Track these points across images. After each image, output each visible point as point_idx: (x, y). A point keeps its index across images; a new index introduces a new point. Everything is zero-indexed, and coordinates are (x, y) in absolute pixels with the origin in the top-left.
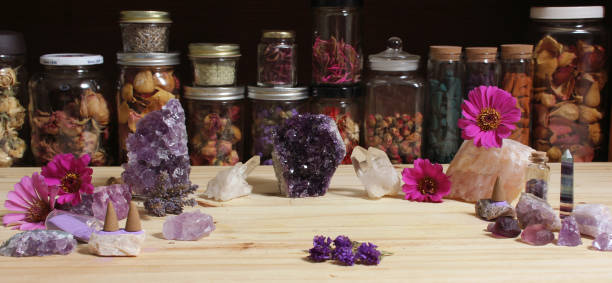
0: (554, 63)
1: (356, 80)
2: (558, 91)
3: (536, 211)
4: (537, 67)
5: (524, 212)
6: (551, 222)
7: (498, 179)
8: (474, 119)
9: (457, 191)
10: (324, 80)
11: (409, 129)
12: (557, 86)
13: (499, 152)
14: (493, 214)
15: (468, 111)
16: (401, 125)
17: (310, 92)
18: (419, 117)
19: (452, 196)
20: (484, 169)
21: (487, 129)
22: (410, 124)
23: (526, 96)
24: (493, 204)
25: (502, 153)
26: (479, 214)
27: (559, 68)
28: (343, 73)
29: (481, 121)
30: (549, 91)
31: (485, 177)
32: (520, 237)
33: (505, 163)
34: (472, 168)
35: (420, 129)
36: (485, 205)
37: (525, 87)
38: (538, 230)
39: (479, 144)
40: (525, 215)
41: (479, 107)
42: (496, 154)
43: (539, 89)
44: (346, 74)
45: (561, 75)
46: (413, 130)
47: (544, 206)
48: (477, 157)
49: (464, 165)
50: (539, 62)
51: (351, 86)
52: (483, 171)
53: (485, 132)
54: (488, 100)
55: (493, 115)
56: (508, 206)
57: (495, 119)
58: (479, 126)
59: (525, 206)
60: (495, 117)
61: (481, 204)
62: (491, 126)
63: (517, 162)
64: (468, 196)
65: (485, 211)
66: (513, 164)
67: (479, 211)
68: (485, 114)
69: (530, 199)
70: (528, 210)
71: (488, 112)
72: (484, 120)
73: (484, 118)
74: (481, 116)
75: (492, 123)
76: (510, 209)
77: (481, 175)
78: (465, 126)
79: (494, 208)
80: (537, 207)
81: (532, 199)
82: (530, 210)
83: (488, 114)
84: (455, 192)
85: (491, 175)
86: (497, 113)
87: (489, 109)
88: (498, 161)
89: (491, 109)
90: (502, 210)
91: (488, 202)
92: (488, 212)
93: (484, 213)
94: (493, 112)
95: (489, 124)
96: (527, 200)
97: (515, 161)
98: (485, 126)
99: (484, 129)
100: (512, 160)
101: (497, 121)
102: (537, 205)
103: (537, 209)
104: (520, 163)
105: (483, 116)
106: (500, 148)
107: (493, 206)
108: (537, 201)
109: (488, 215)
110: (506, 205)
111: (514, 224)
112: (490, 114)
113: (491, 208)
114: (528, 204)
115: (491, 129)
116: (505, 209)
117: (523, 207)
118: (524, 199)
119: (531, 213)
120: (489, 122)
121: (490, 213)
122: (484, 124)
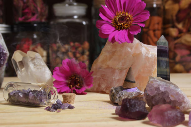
0: (176, 7)
1: (43, 21)
2: (180, 26)
3: (164, 93)
4: (165, 11)
5: (152, 95)
6: (180, 103)
7: (130, 70)
8: (110, 21)
9: (99, 85)
10: (20, 19)
11: (79, 53)
12: (179, 22)
13: (131, 49)
15: (105, 14)
16: (74, 51)
17: (11, 28)
18: (87, 45)
19: (95, 89)
20: (121, 64)
21: (120, 28)
22: (80, 49)
23: (158, 30)
24: (124, 91)
25: (133, 49)
26: (113, 102)
27: (180, 11)
28: (33, 14)
29: (116, 22)
30: (174, 26)
31: (121, 70)
32: (147, 119)
33: (138, 56)
34: (110, 63)
35: (87, 53)
36: (117, 92)
37: (158, 24)
38: (167, 110)
39: (113, 40)
40: (153, 97)
41: (115, 11)
42: (129, 49)
43: (167, 26)
44: (36, 16)
45: (182, 15)
46: (83, 53)
47: (172, 87)
48: (113, 53)
49: (103, 61)
50: (167, 7)
51: (40, 23)
52: (120, 65)
53: (119, 30)
54: (122, 5)
55: (126, 16)
56: (138, 91)
57: (128, 20)
58: (114, 26)
59: (153, 88)
60: (128, 18)
61: (114, 91)
62: (124, 26)
63: (147, 55)
64: (108, 88)
65: (117, 97)
66: (144, 57)
67: (113, 98)
68: (119, 16)
69: (157, 81)
70: (156, 92)
71: (122, 14)
72: (118, 21)
73: (118, 19)
74: (116, 18)
75: (125, 23)
76: (140, 94)
77: (118, 69)
78: (102, 25)
79: (125, 94)
80: (165, 88)
81: (159, 81)
82: (158, 92)
83: (122, 15)
84: (97, 86)
85: (126, 69)
86: (129, 15)
87: (123, 12)
88: (131, 56)
89: (124, 12)
90: (132, 95)
91: (120, 89)
92: (119, 97)
93: (116, 99)
94: (126, 14)
95: (123, 24)
96: (154, 82)
97: (146, 54)
98: (119, 25)
99: (118, 28)
100: (143, 53)
101: (129, 22)
102: (165, 86)
103: (166, 90)
104: (150, 56)
105: (117, 18)
106: (132, 43)
107: (124, 92)
108: (165, 83)
109: (119, 100)
110: (137, 91)
111: (140, 105)
112: (123, 15)
113: (122, 94)
114: (156, 86)
115: (124, 28)
116: (135, 93)
117: (151, 90)
118: (151, 82)
119: (159, 95)
120: (123, 23)
121: (121, 98)
122: (118, 24)
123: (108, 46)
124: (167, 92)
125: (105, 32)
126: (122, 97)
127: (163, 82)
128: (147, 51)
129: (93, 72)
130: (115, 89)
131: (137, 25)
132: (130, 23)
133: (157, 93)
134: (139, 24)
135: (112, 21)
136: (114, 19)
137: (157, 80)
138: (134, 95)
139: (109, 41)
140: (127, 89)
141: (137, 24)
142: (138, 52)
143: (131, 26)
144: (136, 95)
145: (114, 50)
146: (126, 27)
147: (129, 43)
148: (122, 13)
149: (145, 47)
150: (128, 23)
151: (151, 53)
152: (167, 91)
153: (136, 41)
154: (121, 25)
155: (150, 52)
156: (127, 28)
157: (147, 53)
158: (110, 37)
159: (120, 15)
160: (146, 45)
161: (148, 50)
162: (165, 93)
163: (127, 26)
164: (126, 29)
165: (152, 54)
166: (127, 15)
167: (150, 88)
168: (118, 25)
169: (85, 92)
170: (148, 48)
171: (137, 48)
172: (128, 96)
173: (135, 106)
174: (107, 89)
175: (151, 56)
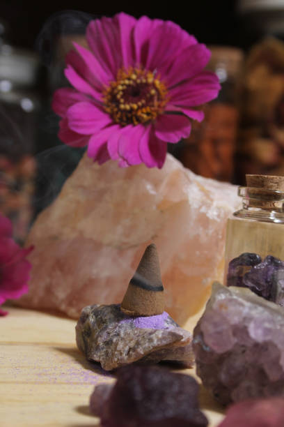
0: (276, 86)
8: (96, 95)
9: (49, 290)
13: (156, 185)
14: (123, 353)
15: (82, 71)
18: (30, 166)
19: (36, 301)
20: (120, 229)
21: (128, 119)
24: (124, 323)
25: (163, 188)
26: (85, 354)
29: (114, 99)
33: (174, 210)
34: (88, 226)
36: (101, 322)
40: (222, 358)
42: (149, 187)
49: (67, 218)
52: (116, 235)
53: (122, 126)
54: (138, 51)
55: (147, 84)
56: (172, 328)
57: (152, 97)
58: (108, 110)
59: (225, 327)
60: (153, 92)
61: (92, 320)
62: (139, 113)
63: (203, 210)
64: (74, 302)
65: (100, 342)
66: (194, 216)
67: (85, 342)
68: (127, 82)
69: (242, 305)
70: (234, 340)
71: (134, 77)
72: (122, 97)
73: (123, 91)
74: (116, 88)
75: (143, 106)
76: (176, 338)
77: (109, 245)
78: (69, 105)
79: (126, 334)
80: (267, 331)
81: (248, 304)
82: (243, 343)
83: (135, 81)
84: (41, 293)
85: (135, 246)
86: (157, 82)
87: (138, 71)
88: (154, 208)
89: (143, 69)
90: (151, 340)
91: (112, 316)
92: (108, 343)
93: (97, 348)
94: (146, 78)
95: (135, 106)
96: (232, 308)
97: (200, 207)
98: (125, 110)
99: (121, 119)
100: (190, 202)
101: (156, 103)
102: (267, 325)
103: (268, 338)
104: (212, 214)
105: (120, 88)
106: (160, 167)
107: (125, 327)
108: (266, 314)
109: (107, 353)
110: (166, 325)
111: (180, 392)
112: (139, 81)
113: (118, 335)
114: (235, 320)
115: (139, 119)
116: (160, 336)
117: (219, 333)
118: (221, 306)
119: (244, 352)
120: (136, 103)
121: (113, 347)
122: (122, 106)
123: (85, 172)
124: (275, 346)
125: (77, 127)
126: (117, 344)
127: (260, 309)
128: (204, 198)
129: (32, 248)
130: (96, 313)
131: (181, 114)
132: (159, 106)
133: (236, 344)
134: (186, 112)
135: (103, 97)
136: (109, 89)
137: (240, 300)
138: (155, 342)
139: (90, 156)
140: (135, 316)
141: (179, 109)
142: (175, 199)
143: (159, 117)
144: (164, 342)
145: (102, 185)
146: (145, 116)
147: (149, 166)
148: (135, 73)
149: (199, 184)
150: (153, 106)
151: (215, 204)
152: (276, 342)
153: (172, 163)
154: (132, 109)
155: (212, 200)
156: (149, 121)
157: (203, 203)
158: (93, 145)
159: (129, 79)
160: (200, 179)
161: (207, 194)
162: (267, 349)
163: (148, 114)
164: (145, 124)
165: (219, 208)
166: (150, 80)
167: (215, 325)
168: (120, 110)
169: (4, 310)
170: (207, 188)
171: (173, 184)
172: (138, 343)
173: (162, 396)
174: (70, 304)
175: (215, 213)
